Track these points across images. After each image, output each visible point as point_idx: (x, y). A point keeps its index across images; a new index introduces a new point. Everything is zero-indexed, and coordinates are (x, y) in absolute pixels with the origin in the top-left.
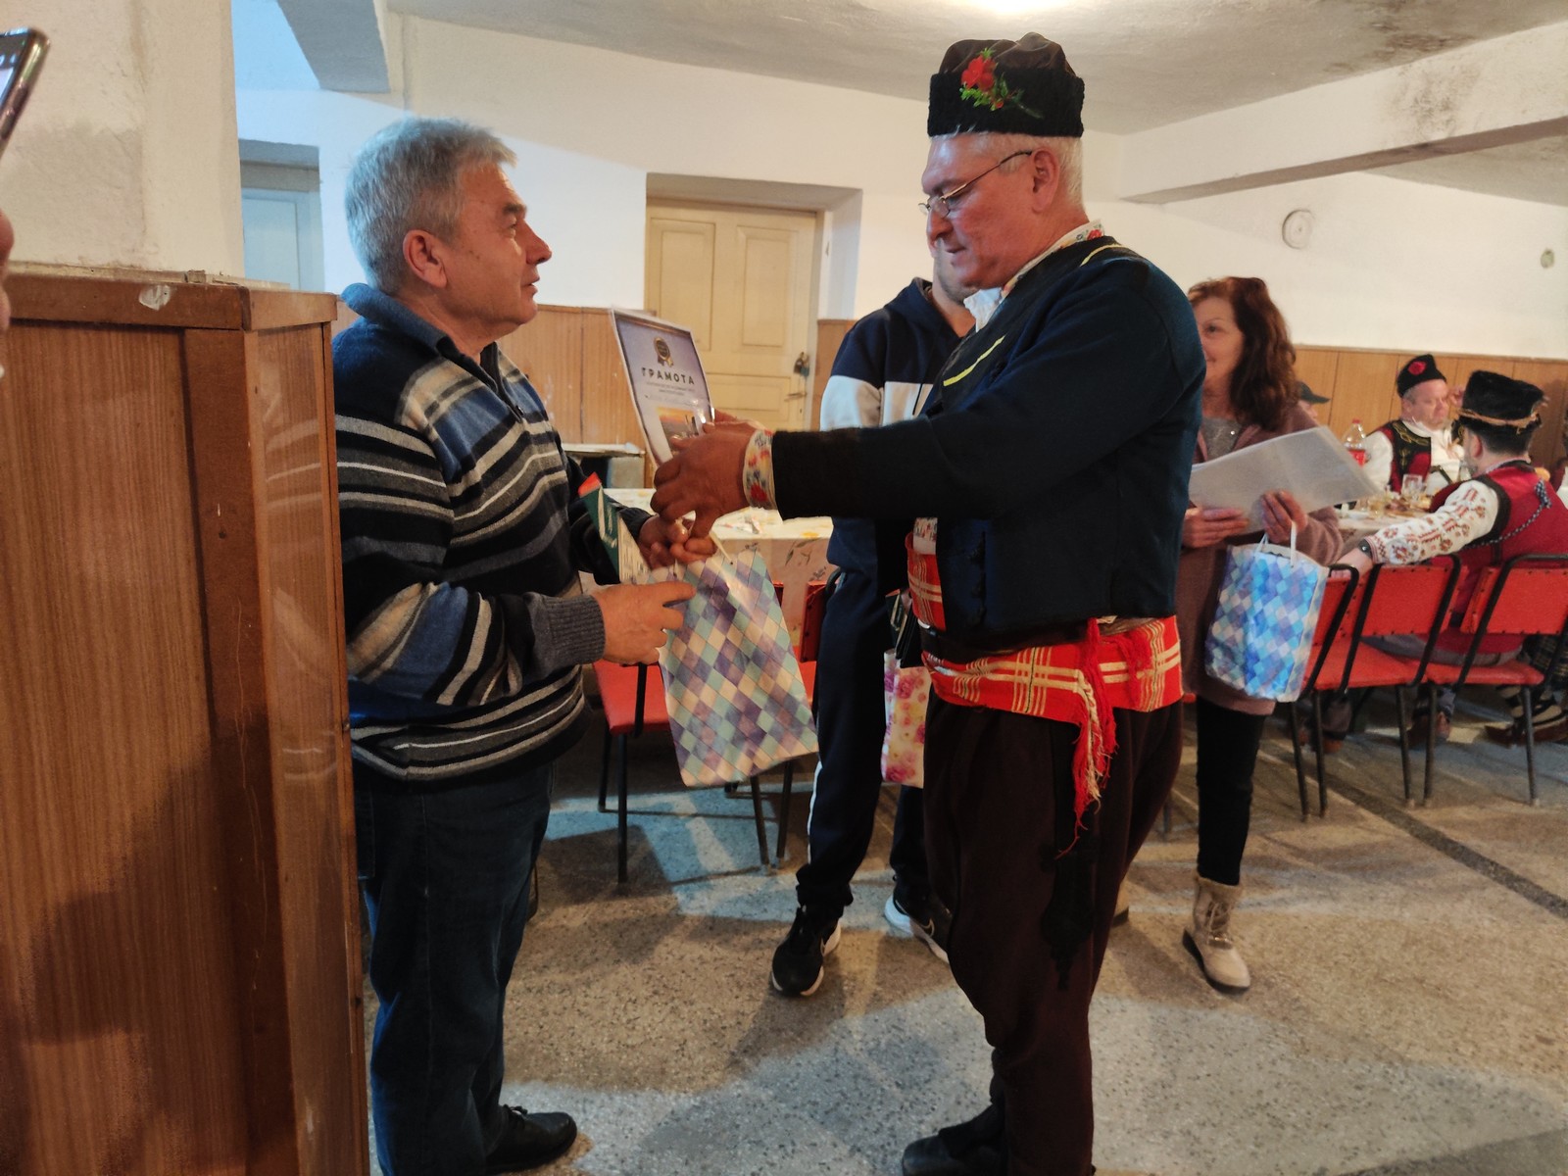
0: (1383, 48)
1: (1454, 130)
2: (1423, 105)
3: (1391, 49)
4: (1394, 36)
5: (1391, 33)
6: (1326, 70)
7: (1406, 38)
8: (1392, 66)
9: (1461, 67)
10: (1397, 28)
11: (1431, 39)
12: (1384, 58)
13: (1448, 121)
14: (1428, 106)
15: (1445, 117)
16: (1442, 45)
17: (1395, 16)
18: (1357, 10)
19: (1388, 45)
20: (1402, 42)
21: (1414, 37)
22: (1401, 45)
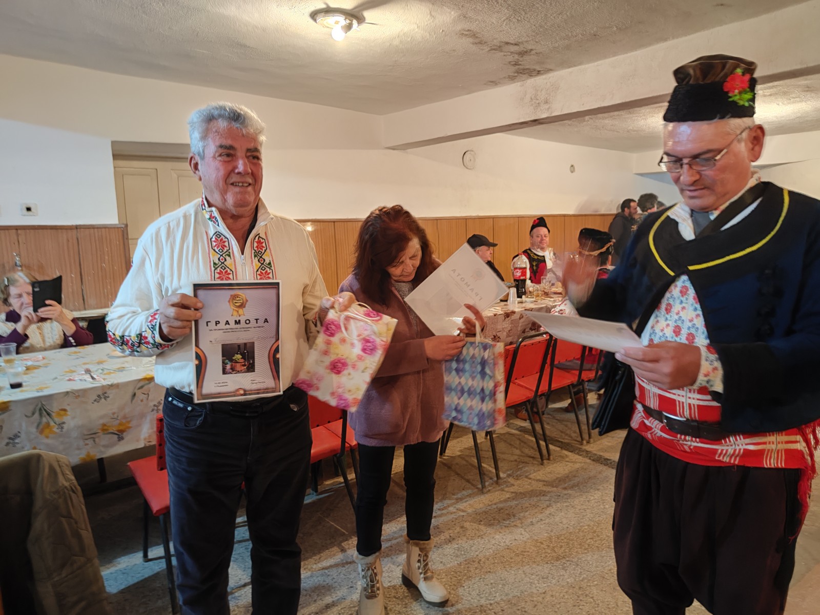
0: (512, 74)
1: (551, 113)
2: (535, 101)
3: (516, 75)
4: (518, 68)
5: (517, 67)
6: (485, 84)
7: (524, 69)
8: (515, 82)
9: (550, 83)
10: (520, 65)
11: (534, 70)
12: (512, 79)
13: (548, 109)
14: (538, 102)
15: (546, 106)
16: (539, 73)
17: (521, 59)
18: (504, 55)
19: (515, 73)
20: (521, 71)
21: (527, 69)
22: (521, 73)
